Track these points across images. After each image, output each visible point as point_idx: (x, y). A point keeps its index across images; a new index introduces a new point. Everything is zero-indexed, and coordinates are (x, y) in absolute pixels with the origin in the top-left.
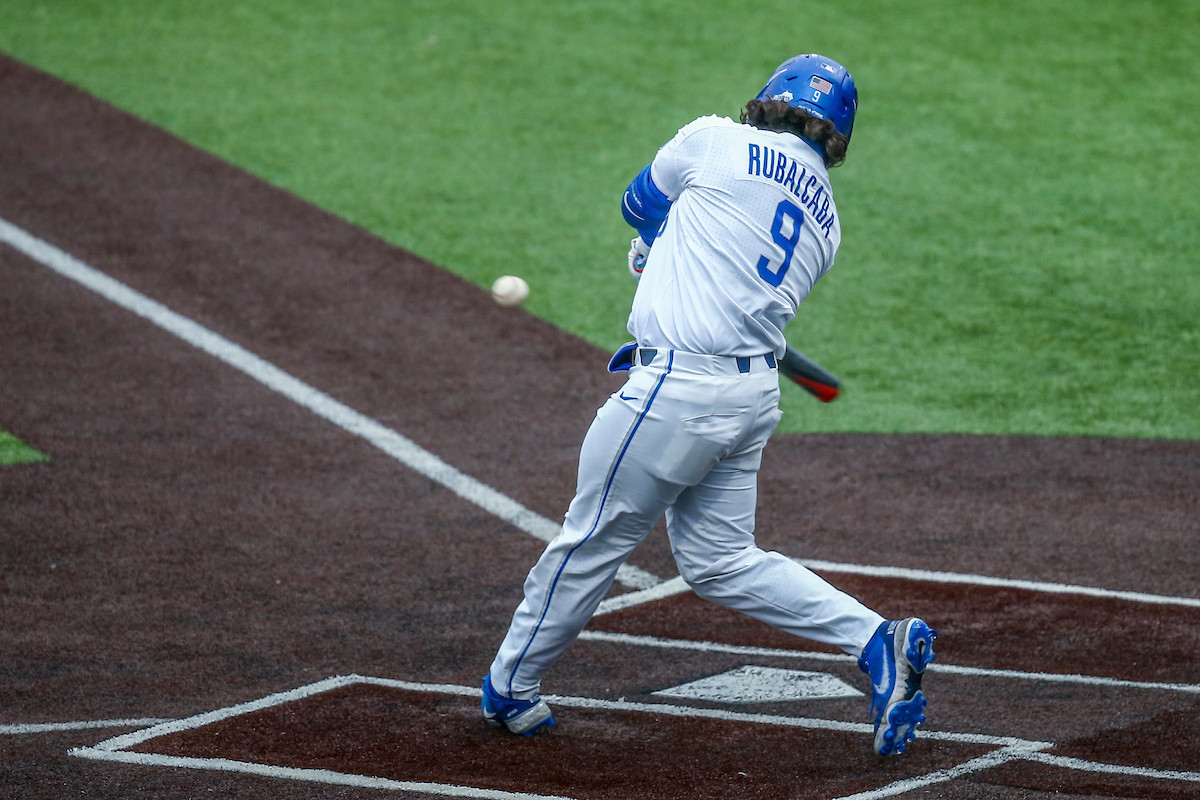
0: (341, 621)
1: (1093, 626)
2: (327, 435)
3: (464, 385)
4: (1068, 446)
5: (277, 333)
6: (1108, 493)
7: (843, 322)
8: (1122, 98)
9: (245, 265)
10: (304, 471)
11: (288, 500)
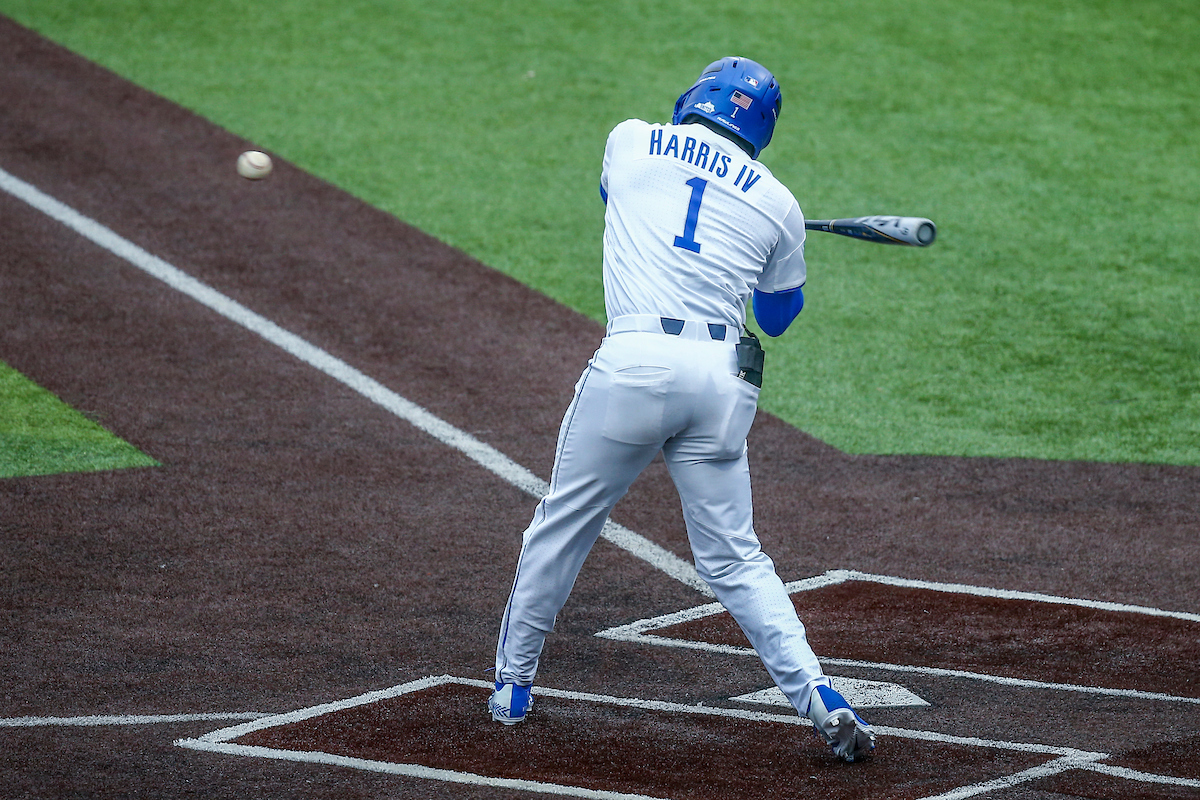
0: (435, 624)
1: (1149, 644)
2: (425, 447)
4: (1127, 473)
5: (379, 349)
6: (1165, 517)
7: (917, 350)
8: (1185, 143)
9: (349, 284)
10: (403, 480)
11: (387, 508)
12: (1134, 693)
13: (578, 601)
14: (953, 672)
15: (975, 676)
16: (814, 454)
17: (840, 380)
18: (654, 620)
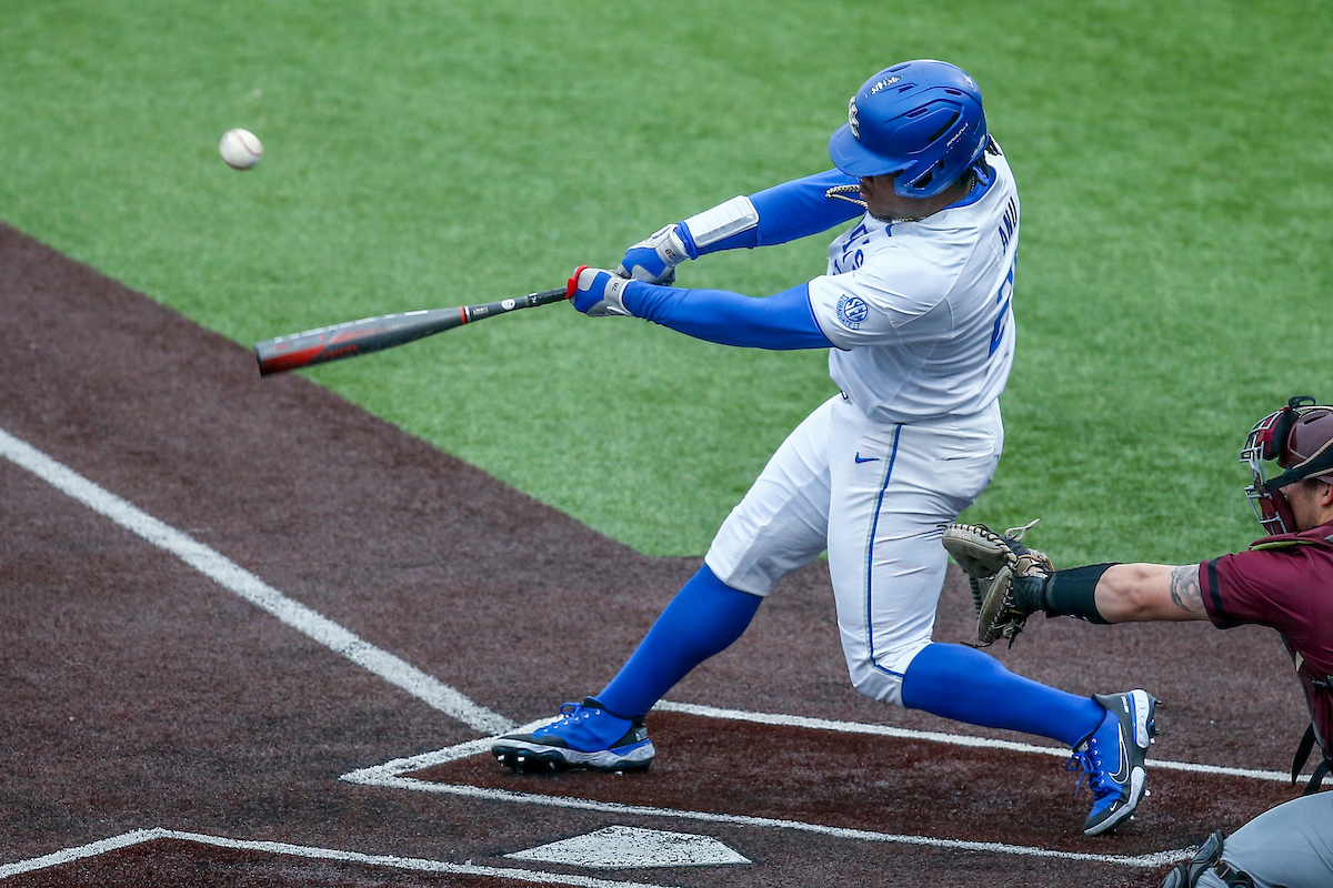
0: (145, 766)
1: (1017, 787)
2: (130, 550)
3: (290, 494)
5: (73, 429)
6: (1035, 632)
7: (730, 429)
8: (1057, 175)
9: (37, 351)
10: (103, 590)
11: (84, 625)
12: (1000, 847)
13: (319, 737)
14: (778, 822)
15: (805, 826)
16: (607, 556)
17: (638, 465)
18: (412, 760)
